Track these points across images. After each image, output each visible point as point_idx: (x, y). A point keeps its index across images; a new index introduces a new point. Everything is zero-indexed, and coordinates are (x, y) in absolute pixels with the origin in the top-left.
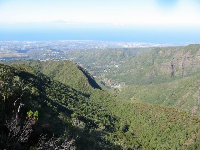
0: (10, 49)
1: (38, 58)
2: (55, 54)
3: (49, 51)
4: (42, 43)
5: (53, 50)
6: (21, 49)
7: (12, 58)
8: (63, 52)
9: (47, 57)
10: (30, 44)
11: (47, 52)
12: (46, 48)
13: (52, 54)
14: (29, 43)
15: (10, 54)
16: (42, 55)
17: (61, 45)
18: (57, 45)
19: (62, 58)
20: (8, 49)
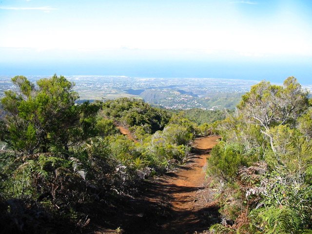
0: (116, 88)
1: (159, 104)
2: (186, 98)
3: (176, 93)
4: (163, 81)
5: (182, 92)
6: (133, 88)
8: (196, 96)
9: (174, 102)
10: (145, 82)
11: (172, 94)
12: (170, 89)
13: (180, 98)
14: (144, 79)
15: (115, 95)
16: (165, 99)
17: (194, 85)
18: (186, 85)
19: (198, 106)
20: (113, 88)
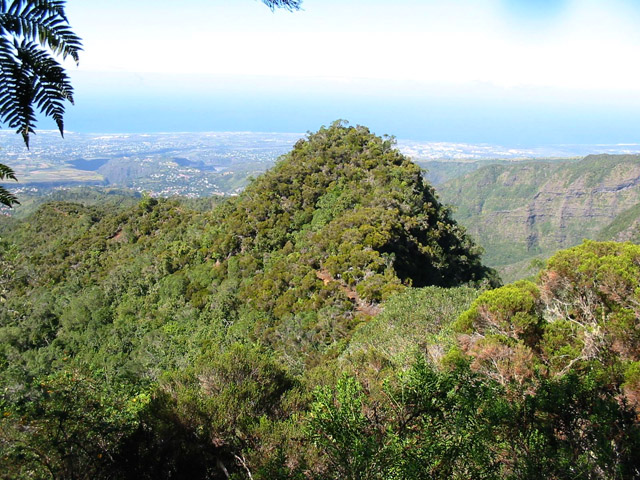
0: (49, 158)
1: (136, 187)
2: (187, 174)
3: (171, 164)
4: (147, 140)
5: (182, 162)
6: (84, 157)
7: (57, 184)
8: (211, 168)
9: (165, 183)
10: (111, 141)
11: (163, 167)
12: (159, 155)
13: (178, 175)
14: (107, 137)
15: (49, 173)
16: (149, 177)
17: (208, 147)
18: (194, 147)
19: (210, 189)
20: (43, 157)
